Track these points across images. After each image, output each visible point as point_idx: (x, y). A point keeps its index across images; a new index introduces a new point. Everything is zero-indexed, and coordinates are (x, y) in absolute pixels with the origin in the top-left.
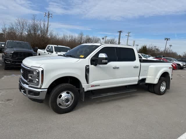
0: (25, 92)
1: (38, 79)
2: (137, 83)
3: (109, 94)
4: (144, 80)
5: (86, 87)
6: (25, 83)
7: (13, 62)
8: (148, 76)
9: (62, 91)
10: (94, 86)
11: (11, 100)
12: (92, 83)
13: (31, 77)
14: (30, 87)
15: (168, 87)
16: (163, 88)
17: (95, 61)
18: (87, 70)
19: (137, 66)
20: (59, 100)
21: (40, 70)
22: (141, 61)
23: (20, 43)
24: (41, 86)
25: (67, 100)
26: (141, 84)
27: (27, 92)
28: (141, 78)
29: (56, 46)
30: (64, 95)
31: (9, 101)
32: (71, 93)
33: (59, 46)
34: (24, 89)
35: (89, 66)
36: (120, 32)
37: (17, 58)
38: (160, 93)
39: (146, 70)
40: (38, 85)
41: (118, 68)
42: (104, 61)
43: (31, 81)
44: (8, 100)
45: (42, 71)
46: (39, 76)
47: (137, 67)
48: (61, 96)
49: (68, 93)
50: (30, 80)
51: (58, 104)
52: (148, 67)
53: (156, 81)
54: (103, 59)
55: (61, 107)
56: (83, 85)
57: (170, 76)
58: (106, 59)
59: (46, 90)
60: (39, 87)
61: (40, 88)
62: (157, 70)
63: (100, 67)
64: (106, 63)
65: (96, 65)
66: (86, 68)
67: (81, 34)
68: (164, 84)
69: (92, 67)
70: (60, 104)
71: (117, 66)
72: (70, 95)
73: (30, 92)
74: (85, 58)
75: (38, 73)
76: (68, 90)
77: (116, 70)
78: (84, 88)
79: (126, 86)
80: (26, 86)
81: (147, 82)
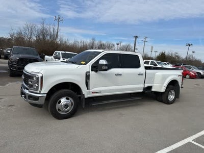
0: (25, 97)
1: (38, 84)
2: (142, 91)
4: (150, 88)
5: (86, 93)
6: (25, 88)
8: (154, 84)
9: (62, 97)
10: (95, 93)
12: (92, 90)
13: (31, 82)
14: (29, 92)
15: (177, 96)
16: (171, 97)
17: (96, 68)
18: (87, 77)
20: (58, 106)
21: (40, 75)
24: (40, 91)
25: (66, 106)
26: (146, 92)
28: (146, 85)
29: (63, 52)
30: (63, 101)
31: (11, 107)
32: (70, 99)
33: (67, 52)
34: (24, 94)
35: (89, 72)
36: (136, 37)
38: (168, 102)
39: (152, 78)
40: (37, 90)
41: (120, 75)
42: (104, 67)
43: (31, 86)
45: (42, 78)
47: (142, 74)
48: (60, 101)
49: (67, 99)
50: (30, 84)
51: (57, 109)
52: (154, 74)
53: (163, 90)
54: (103, 65)
55: (60, 112)
56: (83, 91)
57: (180, 84)
58: (106, 65)
59: (45, 95)
60: (38, 92)
61: (40, 94)
62: (164, 77)
63: (103, 74)
64: (106, 70)
65: (96, 71)
66: (86, 74)
68: (173, 92)
69: (92, 73)
70: (59, 110)
71: (120, 73)
72: (69, 101)
73: (30, 97)
74: (85, 64)
75: (38, 78)
76: (67, 96)
77: (119, 77)
78: (84, 95)
79: (130, 94)
80: (26, 91)
81: (153, 89)
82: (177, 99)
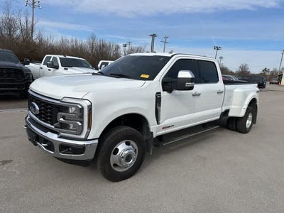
0: (50, 148)
1: (82, 122)
2: (219, 117)
4: (227, 111)
5: (156, 129)
6: (47, 130)
8: (232, 106)
9: (118, 141)
10: (166, 127)
11: (10, 161)
14: (61, 137)
15: (254, 121)
16: (249, 122)
18: (158, 100)
19: (221, 90)
20: (113, 159)
22: (226, 82)
25: (128, 158)
26: (224, 118)
27: (57, 148)
28: (224, 109)
29: (62, 57)
30: (122, 148)
32: (132, 142)
33: (67, 57)
35: (160, 93)
36: (153, 36)
39: (231, 97)
40: (80, 133)
41: (199, 95)
42: (188, 84)
43: (64, 126)
45: (90, 107)
46: (82, 117)
48: (117, 150)
49: (128, 144)
50: (61, 123)
51: (112, 164)
52: (232, 91)
55: (117, 169)
56: (151, 127)
57: (258, 104)
58: (191, 80)
59: (96, 141)
61: (85, 139)
62: (245, 95)
64: (191, 88)
65: (170, 91)
66: (156, 97)
70: (115, 165)
72: (131, 146)
73: (64, 147)
76: (127, 138)
77: (196, 98)
78: (152, 133)
79: (204, 126)
80: (54, 137)
81: (230, 114)
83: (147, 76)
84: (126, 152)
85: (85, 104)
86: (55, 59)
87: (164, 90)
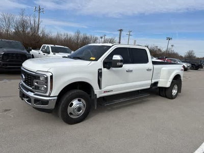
0: (29, 101)
1: (47, 86)
2: (149, 87)
3: (122, 100)
4: (156, 83)
5: (99, 93)
6: (28, 90)
7: (3, 65)
8: (160, 80)
9: (73, 98)
10: (107, 92)
11: (10, 110)
12: (104, 89)
13: (37, 83)
14: (35, 95)
15: (179, 90)
16: (174, 92)
17: (108, 64)
18: (100, 74)
19: (150, 68)
20: (70, 109)
23: (11, 42)
24: (50, 94)
25: (79, 109)
26: (154, 88)
27: (33, 101)
28: (153, 81)
29: (53, 46)
30: (75, 103)
31: (7, 112)
32: (82, 100)
33: (56, 46)
34: (28, 97)
35: (101, 69)
36: (121, 30)
37: (8, 60)
38: (171, 97)
39: (159, 73)
40: (46, 93)
41: (131, 71)
42: (119, 64)
43: (37, 88)
44: (6, 110)
45: (51, 77)
46: (47, 82)
47: (151, 70)
48: (72, 104)
49: (79, 100)
50: (36, 86)
51: (69, 113)
52: (160, 69)
53: (168, 85)
54: (118, 61)
55: (72, 116)
56: (95, 91)
57: (182, 78)
58: (121, 61)
59: (56, 98)
60: (47, 94)
61: (49, 96)
62: (170, 72)
63: (114, 71)
64: (121, 66)
65: (109, 68)
66: (98, 71)
67: (78, 33)
68: (176, 87)
69: (104, 70)
70: (71, 114)
71: (131, 69)
72: (81, 102)
73: (36, 101)
74: (96, 60)
75: (47, 78)
76: (79, 97)
77: (130, 74)
78: (96, 95)
79: (138, 91)
80: (31, 94)
81: (159, 85)
82: (179, 93)
83: (94, 59)
84: (78, 106)
85: (49, 75)
86: (48, 47)
87: (104, 68)
